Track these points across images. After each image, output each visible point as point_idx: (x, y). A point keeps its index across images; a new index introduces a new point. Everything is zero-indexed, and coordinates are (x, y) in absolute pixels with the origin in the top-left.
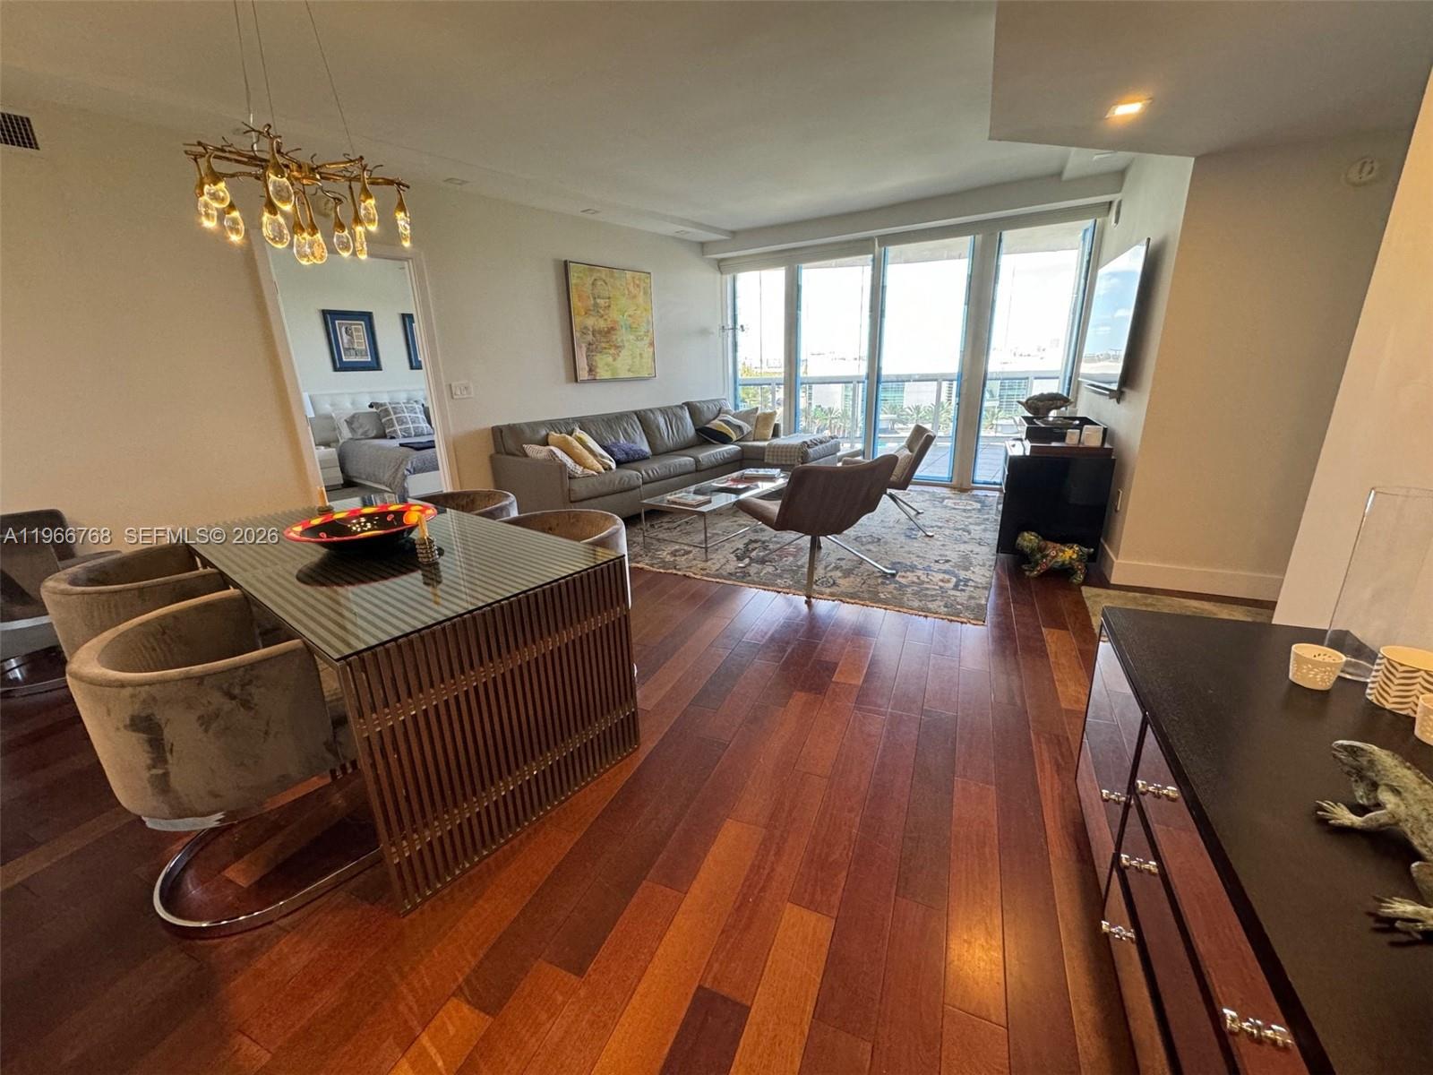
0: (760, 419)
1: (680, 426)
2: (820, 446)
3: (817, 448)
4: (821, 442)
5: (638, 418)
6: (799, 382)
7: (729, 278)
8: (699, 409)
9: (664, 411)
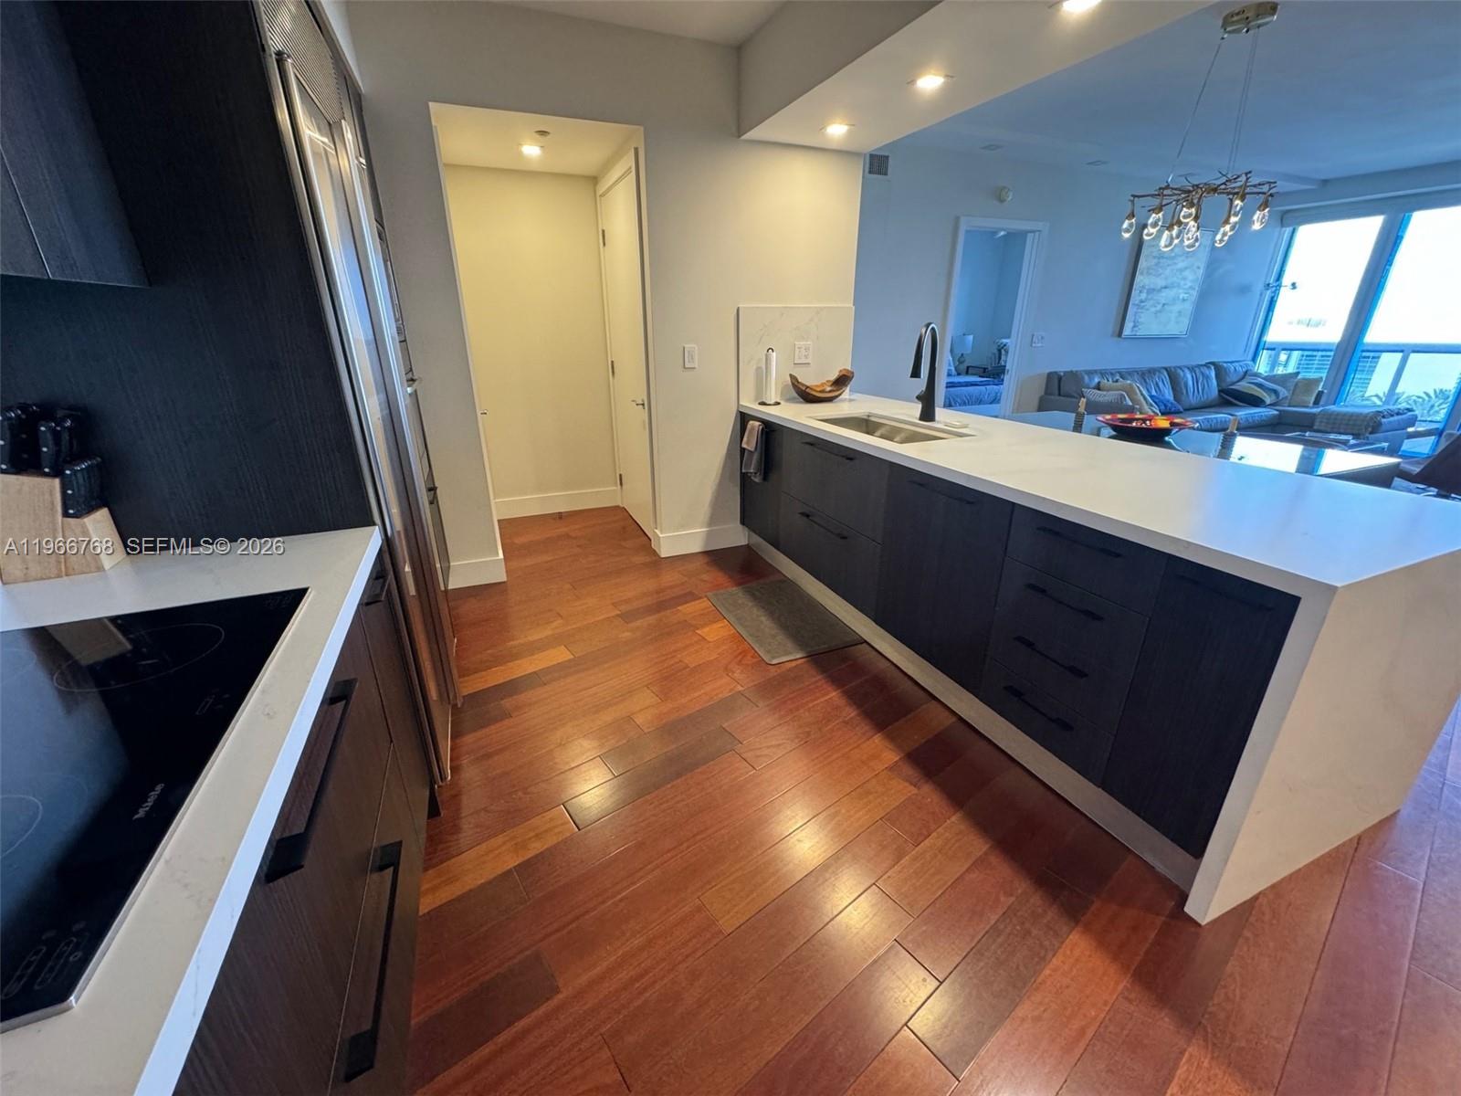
0: (1300, 384)
1: (1206, 386)
2: (1396, 418)
3: (1392, 419)
4: (1398, 414)
5: (1168, 374)
6: (1360, 348)
7: (1288, 230)
8: (1225, 369)
9: (1192, 369)
